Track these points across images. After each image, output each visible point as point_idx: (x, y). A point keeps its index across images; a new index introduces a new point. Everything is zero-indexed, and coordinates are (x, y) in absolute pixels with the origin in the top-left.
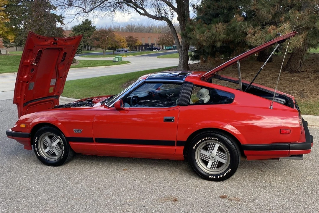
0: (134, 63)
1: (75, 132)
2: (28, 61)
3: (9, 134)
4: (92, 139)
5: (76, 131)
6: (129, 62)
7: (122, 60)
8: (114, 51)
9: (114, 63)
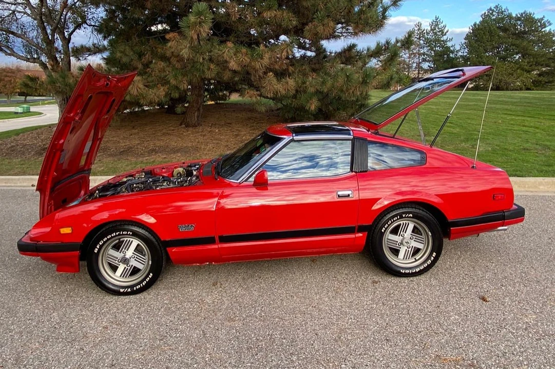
0: (48, 115)
1: (181, 230)
3: (24, 248)
4: (214, 238)
6: (40, 114)
7: (31, 111)
8: (26, 98)
9: (15, 116)
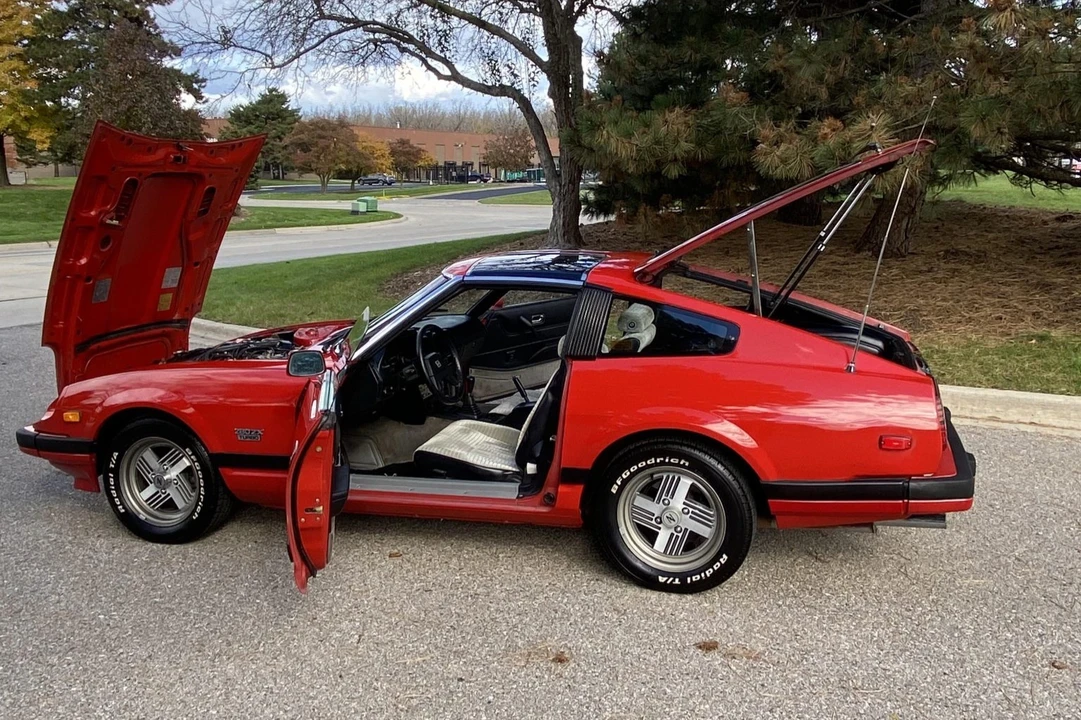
1: (239, 438)
2: (93, 213)
5: (242, 433)
